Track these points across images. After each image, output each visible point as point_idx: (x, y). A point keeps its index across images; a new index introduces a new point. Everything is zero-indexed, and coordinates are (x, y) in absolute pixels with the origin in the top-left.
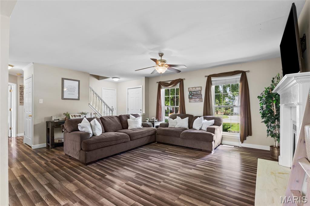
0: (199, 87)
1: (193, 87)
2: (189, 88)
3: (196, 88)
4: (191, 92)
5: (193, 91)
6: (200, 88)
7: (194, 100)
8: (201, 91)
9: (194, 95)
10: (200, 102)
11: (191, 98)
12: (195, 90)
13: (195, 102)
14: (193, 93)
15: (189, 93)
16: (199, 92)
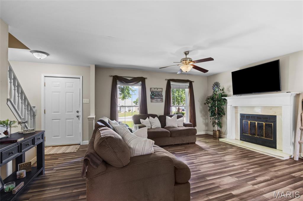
0: (160, 88)
1: (155, 88)
2: (151, 89)
3: (158, 88)
4: (153, 92)
5: (155, 91)
6: (161, 90)
7: (156, 100)
8: (162, 92)
9: (155, 95)
10: (162, 102)
11: (153, 98)
12: (157, 91)
13: (157, 102)
14: (155, 94)
15: (151, 93)
16: (161, 93)
